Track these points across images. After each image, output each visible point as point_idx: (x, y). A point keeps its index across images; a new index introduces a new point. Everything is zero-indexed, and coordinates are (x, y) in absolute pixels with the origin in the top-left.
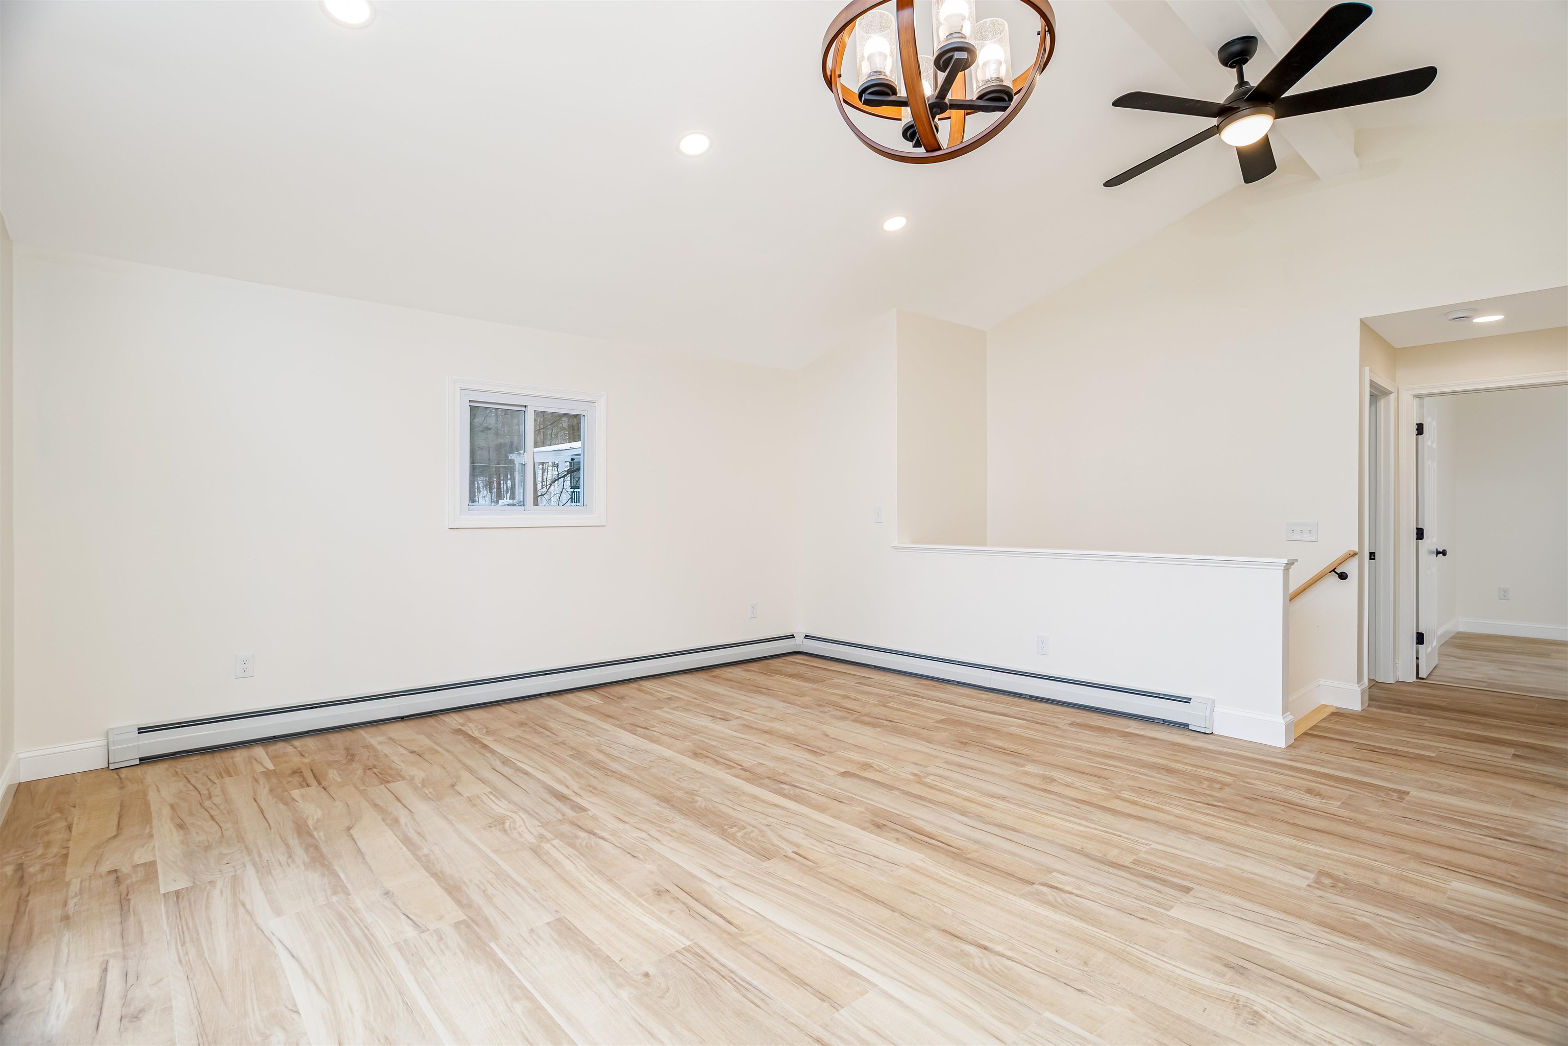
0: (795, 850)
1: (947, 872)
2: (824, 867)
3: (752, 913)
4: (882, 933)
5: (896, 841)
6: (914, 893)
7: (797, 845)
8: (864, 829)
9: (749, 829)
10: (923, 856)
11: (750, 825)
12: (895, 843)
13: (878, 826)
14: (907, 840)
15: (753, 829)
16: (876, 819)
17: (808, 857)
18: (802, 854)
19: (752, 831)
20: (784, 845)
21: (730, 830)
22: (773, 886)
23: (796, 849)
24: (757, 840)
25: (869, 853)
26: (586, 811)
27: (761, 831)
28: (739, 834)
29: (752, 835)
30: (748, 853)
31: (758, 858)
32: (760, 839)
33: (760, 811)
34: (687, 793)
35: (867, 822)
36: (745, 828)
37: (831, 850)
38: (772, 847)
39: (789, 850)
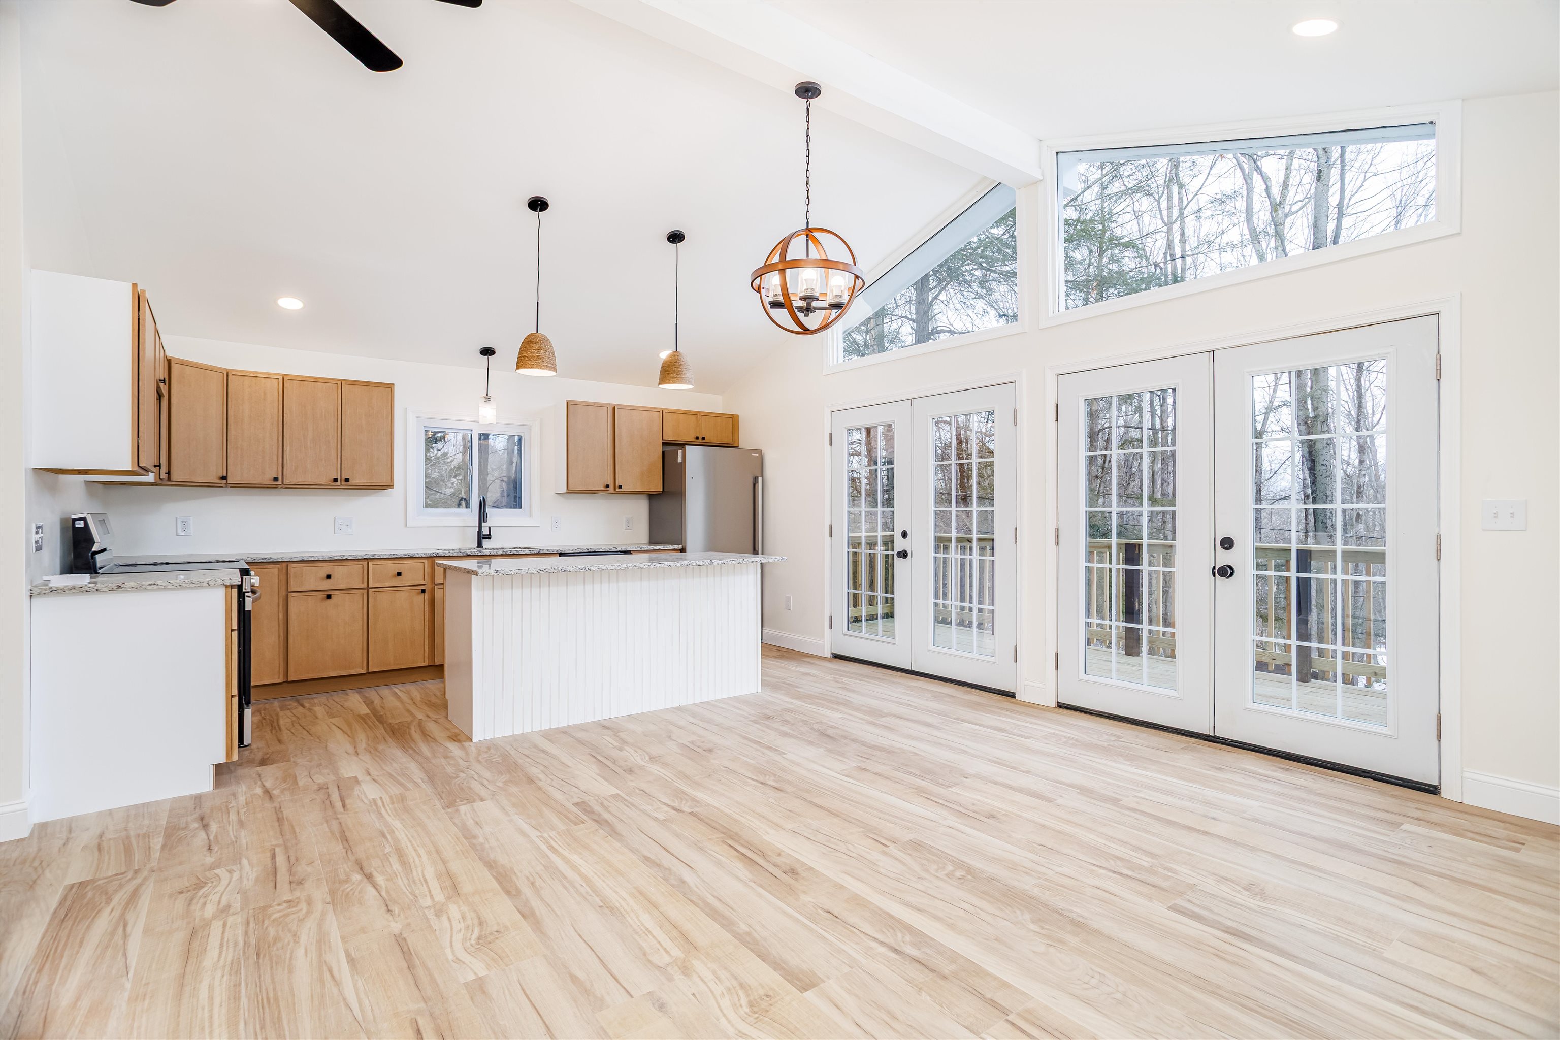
0: (888, 848)
1: (751, 824)
2: (859, 832)
3: (914, 803)
4: (824, 791)
5: (782, 853)
6: (789, 811)
7: (885, 853)
8: (811, 869)
9: (941, 874)
10: (764, 837)
11: (942, 880)
12: (783, 851)
13: (793, 872)
14: (770, 853)
15: (937, 874)
16: (792, 881)
17: (874, 842)
18: (879, 844)
19: (937, 871)
20: (899, 854)
21: (964, 873)
22: (903, 820)
23: (885, 849)
24: (928, 860)
25: (814, 842)
26: (1169, 907)
27: (927, 871)
28: (950, 868)
29: (935, 867)
30: (932, 847)
31: (921, 841)
32: (925, 862)
33: (936, 900)
34: (1062, 942)
35: (803, 878)
36: (947, 875)
37: (850, 847)
38: (910, 852)
39: (892, 849)
